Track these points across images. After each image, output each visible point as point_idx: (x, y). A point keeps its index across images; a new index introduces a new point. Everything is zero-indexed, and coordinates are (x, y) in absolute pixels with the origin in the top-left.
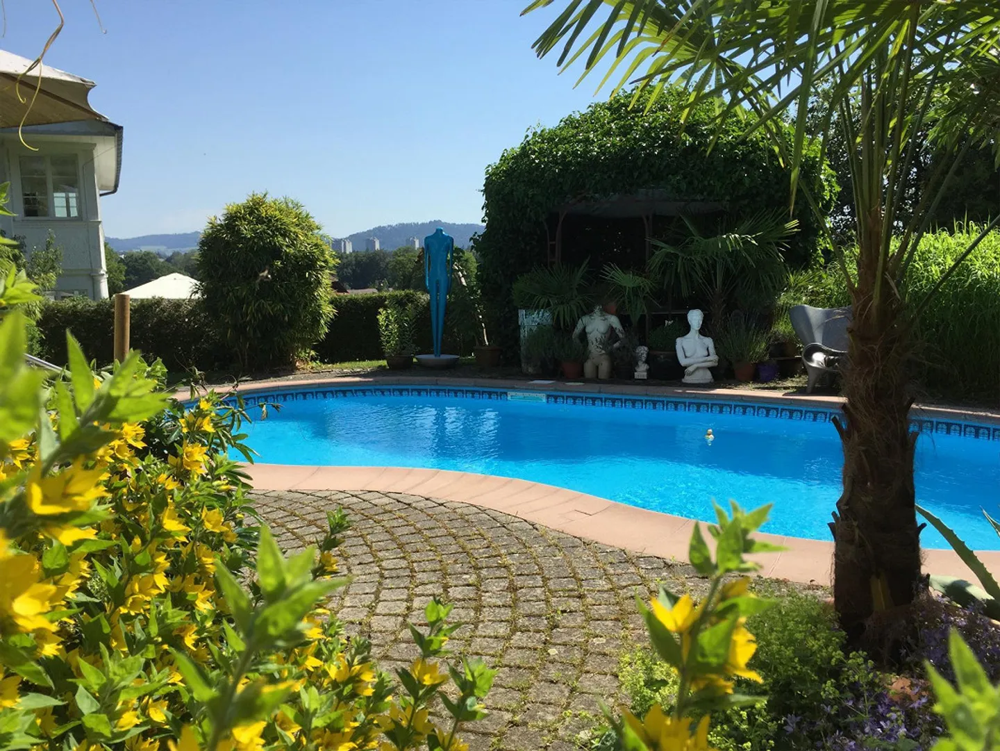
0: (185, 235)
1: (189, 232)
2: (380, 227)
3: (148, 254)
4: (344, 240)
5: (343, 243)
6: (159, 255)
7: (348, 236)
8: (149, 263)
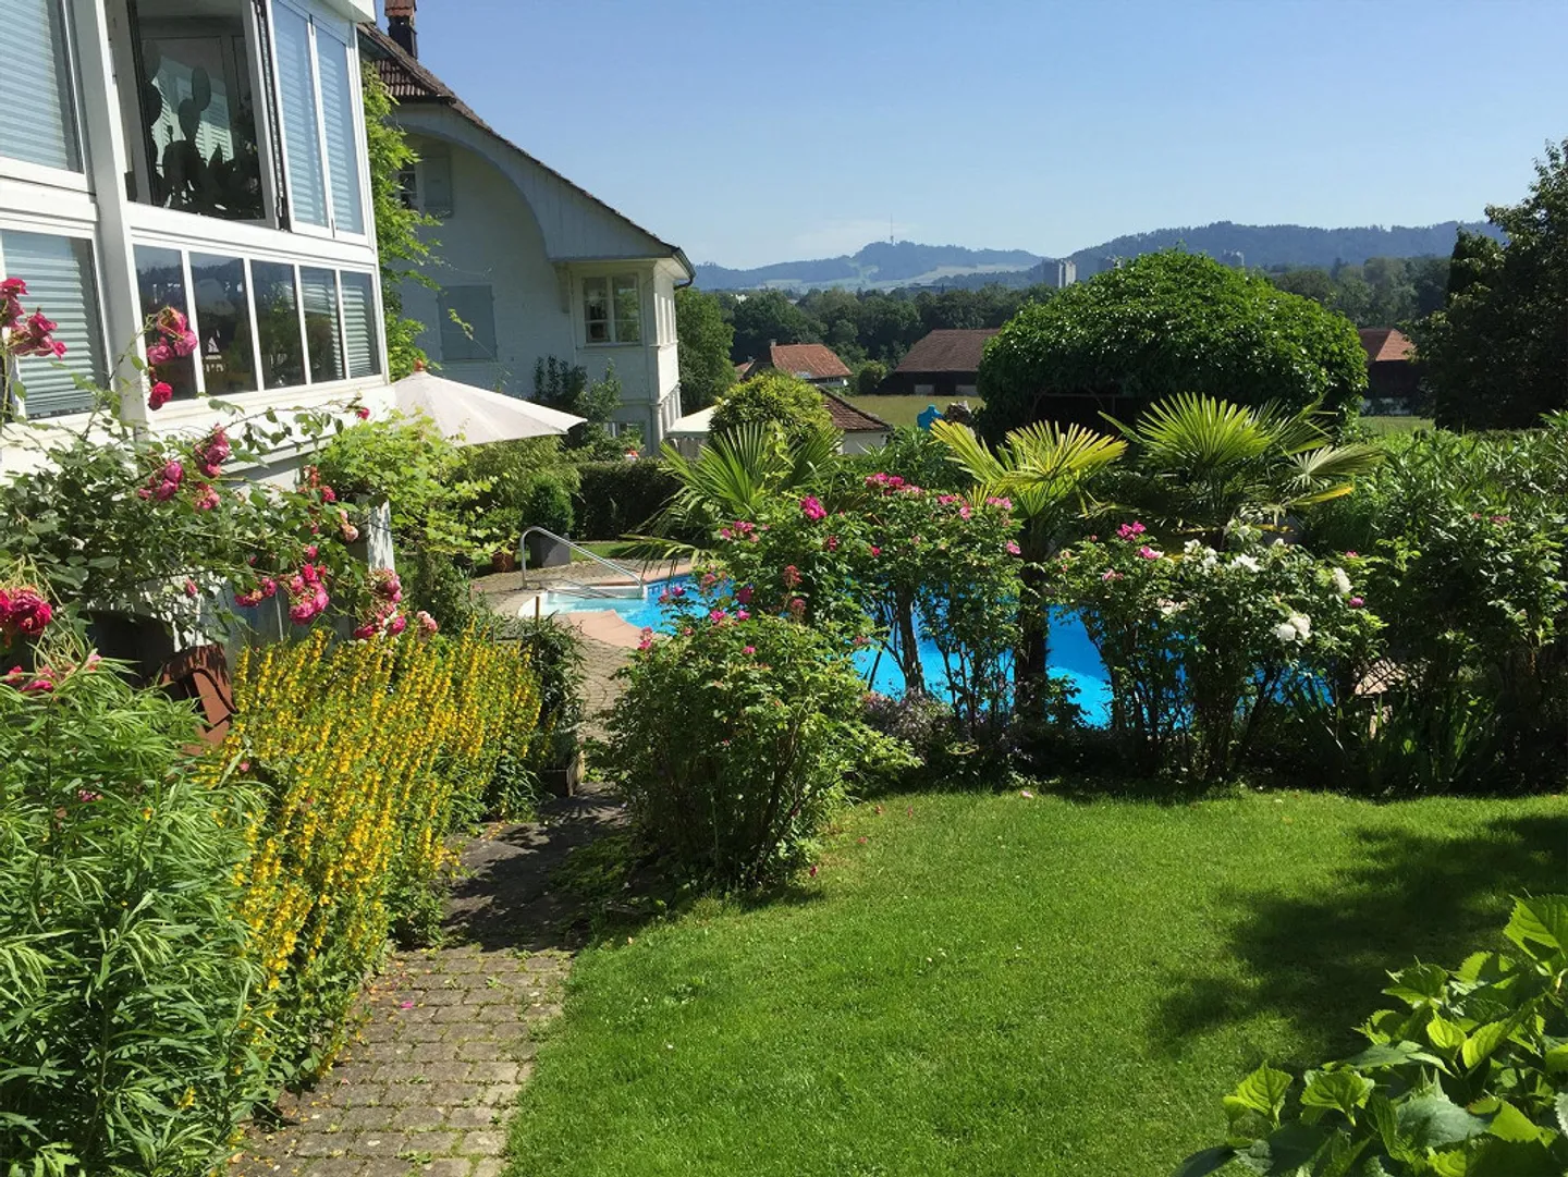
0: (828, 261)
1: (833, 257)
2: (1124, 237)
3: (774, 295)
4: (1063, 262)
5: (1061, 267)
6: (790, 294)
7: (1070, 254)
8: (773, 310)
